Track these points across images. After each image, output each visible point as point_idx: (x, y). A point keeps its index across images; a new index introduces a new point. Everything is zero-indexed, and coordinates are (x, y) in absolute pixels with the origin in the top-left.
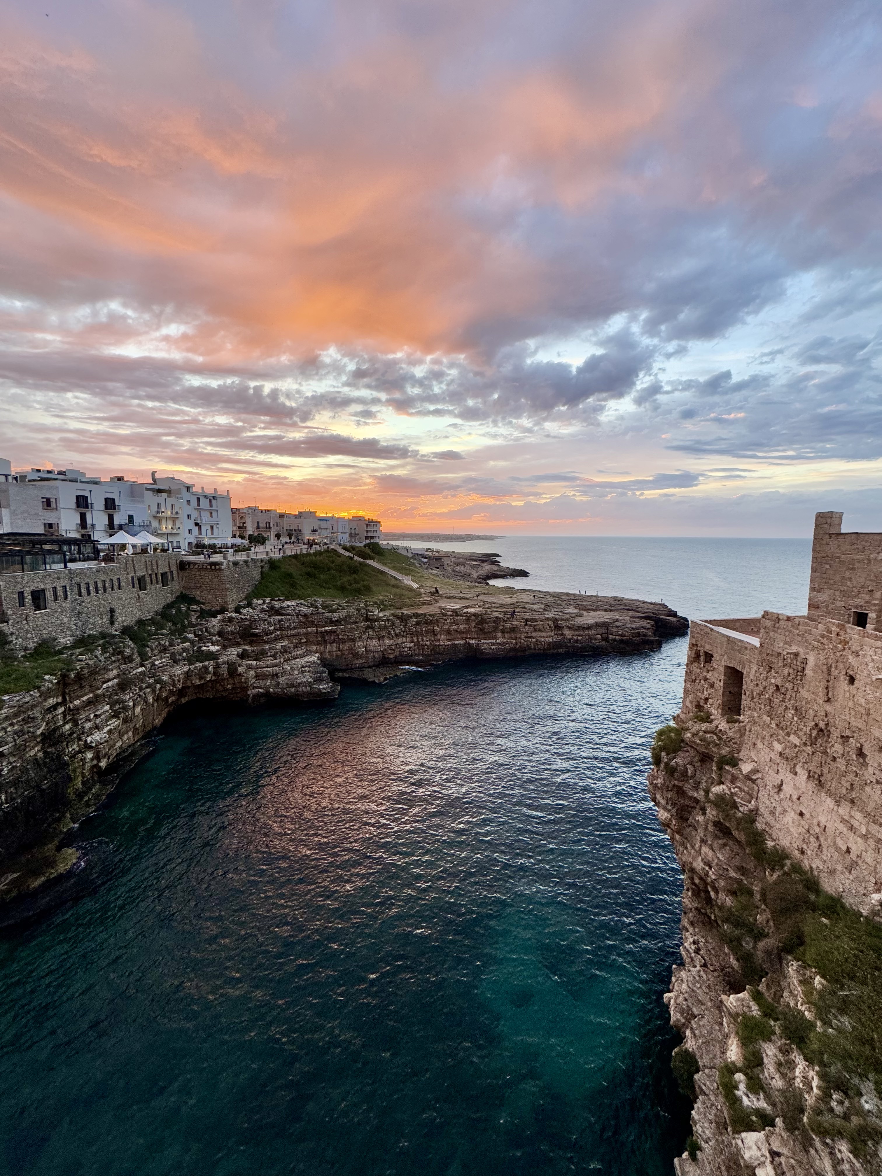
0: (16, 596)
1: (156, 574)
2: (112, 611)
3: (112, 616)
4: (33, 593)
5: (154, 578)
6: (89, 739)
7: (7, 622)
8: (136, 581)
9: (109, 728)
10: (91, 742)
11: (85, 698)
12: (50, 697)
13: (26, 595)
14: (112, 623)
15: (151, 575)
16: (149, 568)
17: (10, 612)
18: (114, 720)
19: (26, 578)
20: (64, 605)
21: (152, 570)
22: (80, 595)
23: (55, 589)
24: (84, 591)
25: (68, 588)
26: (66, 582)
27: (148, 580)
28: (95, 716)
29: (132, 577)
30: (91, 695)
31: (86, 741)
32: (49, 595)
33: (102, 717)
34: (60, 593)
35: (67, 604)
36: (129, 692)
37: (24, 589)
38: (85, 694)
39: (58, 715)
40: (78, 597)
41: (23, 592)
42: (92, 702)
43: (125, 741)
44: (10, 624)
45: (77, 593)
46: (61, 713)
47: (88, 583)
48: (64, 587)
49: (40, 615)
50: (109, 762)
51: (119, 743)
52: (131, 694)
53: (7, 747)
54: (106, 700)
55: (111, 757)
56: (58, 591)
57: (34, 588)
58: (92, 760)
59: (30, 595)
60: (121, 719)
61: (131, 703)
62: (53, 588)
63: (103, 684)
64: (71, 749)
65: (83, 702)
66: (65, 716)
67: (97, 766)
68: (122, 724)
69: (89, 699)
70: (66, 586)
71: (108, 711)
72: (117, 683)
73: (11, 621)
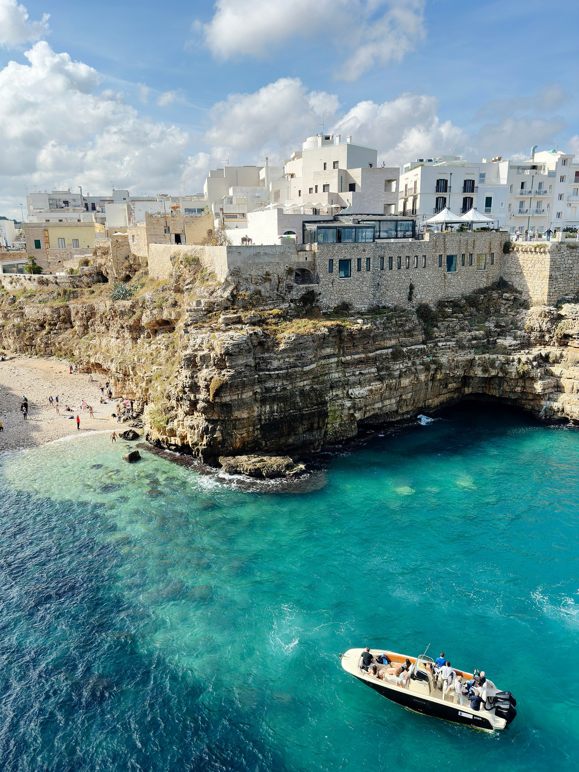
0: (327, 263)
1: (471, 255)
2: (412, 287)
3: (411, 293)
4: (340, 261)
5: (467, 259)
6: (350, 391)
7: (318, 283)
8: (444, 260)
9: (370, 387)
10: (352, 394)
11: (356, 357)
12: (328, 347)
13: (334, 262)
14: (410, 299)
15: (463, 255)
16: (463, 248)
17: (321, 276)
18: (377, 383)
19: (336, 248)
20: (366, 275)
21: (467, 249)
22: (382, 269)
23: (359, 260)
24: (386, 264)
25: (371, 260)
26: (371, 255)
27: (459, 260)
28: (361, 373)
29: (441, 256)
30: (363, 356)
31: (348, 391)
32: (354, 264)
33: (367, 376)
34: (364, 264)
35: (368, 275)
36: (400, 364)
37: (334, 257)
38: (358, 353)
39: (332, 363)
40: (379, 270)
41: (333, 260)
42: (364, 362)
43: (386, 405)
44: (320, 285)
45: (379, 266)
46: (334, 363)
47: (392, 258)
48: (368, 259)
49: (343, 281)
50: (366, 416)
51: (379, 405)
52: (401, 366)
53: (281, 372)
54: (375, 363)
55: (368, 413)
56: (362, 262)
57: (342, 257)
58: (349, 409)
59: (338, 262)
60: (385, 384)
61: (397, 373)
62: (358, 259)
63: (377, 350)
64: (334, 394)
65: (354, 359)
66: (338, 366)
67: (352, 415)
68: (386, 390)
69: (360, 358)
70: (370, 259)
71: (374, 373)
72: (391, 353)
73: (322, 283)
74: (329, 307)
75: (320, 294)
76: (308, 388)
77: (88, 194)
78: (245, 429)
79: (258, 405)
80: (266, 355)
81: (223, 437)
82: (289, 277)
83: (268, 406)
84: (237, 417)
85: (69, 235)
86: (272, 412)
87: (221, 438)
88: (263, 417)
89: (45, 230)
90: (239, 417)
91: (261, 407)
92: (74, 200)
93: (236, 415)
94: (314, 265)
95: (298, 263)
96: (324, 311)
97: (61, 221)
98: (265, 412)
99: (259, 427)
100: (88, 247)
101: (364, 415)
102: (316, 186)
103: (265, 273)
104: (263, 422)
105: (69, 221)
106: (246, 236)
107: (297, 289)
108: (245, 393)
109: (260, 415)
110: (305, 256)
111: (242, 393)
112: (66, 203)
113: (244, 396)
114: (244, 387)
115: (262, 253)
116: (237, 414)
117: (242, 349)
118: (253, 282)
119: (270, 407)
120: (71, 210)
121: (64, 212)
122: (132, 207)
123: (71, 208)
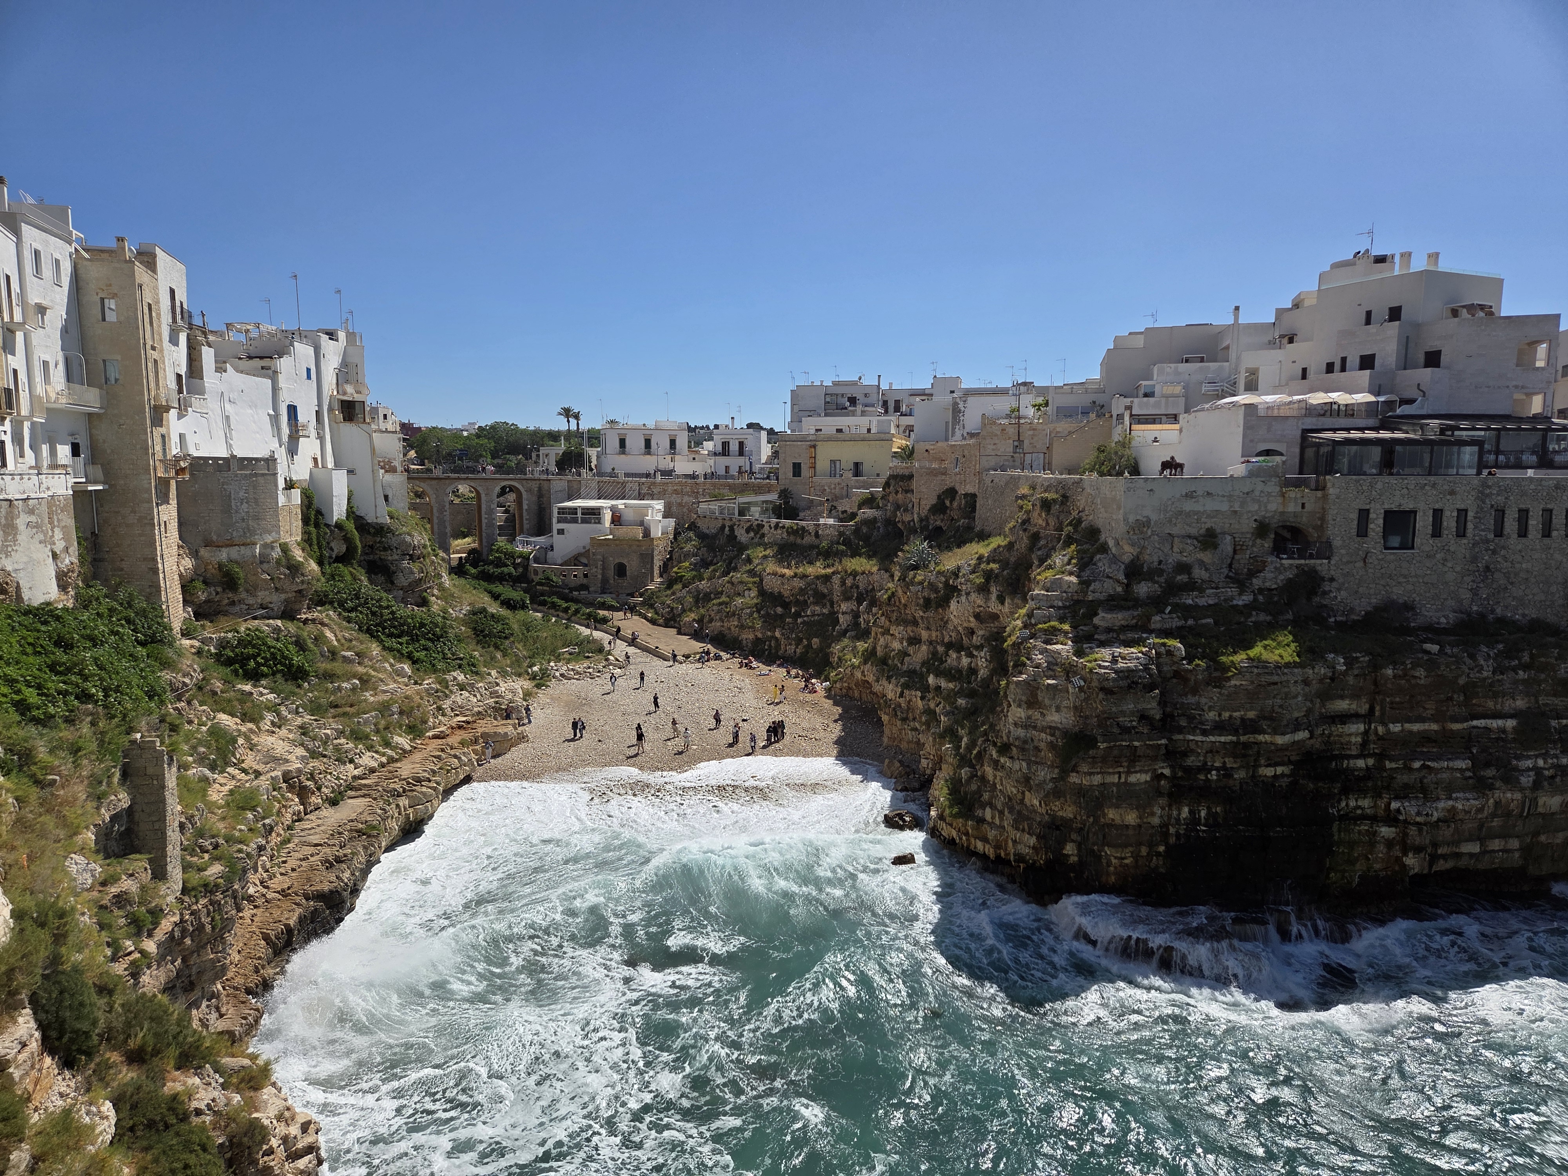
0: (1354, 516)
4: (1388, 514)
6: (1394, 805)
7: (1329, 558)
9: (1451, 803)
10: (1398, 811)
11: (1416, 727)
12: (1342, 697)
13: (1372, 516)
17: (1337, 542)
18: (1470, 795)
19: (1379, 485)
20: (1453, 547)
22: (1499, 533)
23: (1438, 514)
24: (1511, 525)
25: (1471, 514)
26: (1469, 503)
28: (1424, 766)
30: (1434, 727)
31: (1390, 804)
32: (1424, 523)
33: (1444, 776)
34: (1449, 522)
35: (1461, 548)
36: (1537, 757)
37: (1372, 505)
38: (1421, 720)
39: (1350, 735)
40: (1491, 536)
41: (1368, 511)
42: (1435, 741)
43: (1493, 851)
44: (1333, 562)
45: (1492, 527)
46: (1357, 735)
47: (1527, 511)
48: (1462, 513)
49: (1392, 557)
50: (1435, 868)
51: (1474, 848)
52: (1541, 763)
53: (1223, 739)
54: (1468, 748)
55: (1442, 862)
56: (1444, 518)
57: (1393, 506)
58: (1390, 844)
59: (1382, 516)
60: (1491, 801)
61: (1526, 780)
62: (1435, 511)
63: (1473, 718)
64: (1352, 803)
65: (1411, 732)
66: (1364, 744)
67: (1398, 860)
68: (1494, 815)
69: (1425, 731)
70: (1466, 511)
71: (1461, 770)
72: (1513, 728)
73: (1336, 558)
74: (1352, 610)
75: (1332, 580)
76: (1285, 782)
77: (891, 384)
78: (1131, 849)
79: (1162, 801)
80: (1191, 699)
81: (1079, 855)
82: (1259, 541)
83: (1186, 810)
84: (1113, 820)
85: (847, 454)
86: (1194, 820)
87: (1076, 859)
88: (1172, 830)
89: (811, 447)
90: (1118, 821)
91: (1170, 806)
92: (866, 395)
93: (1111, 816)
94: (1323, 519)
95: (1282, 513)
96: (1339, 619)
97: (839, 431)
98: (1178, 820)
99: (1162, 849)
100: (878, 475)
101: (1431, 866)
102: (1344, 360)
103: (1203, 531)
104: (1172, 840)
105: (853, 431)
106: (1172, 458)
107: (1275, 568)
108: (1136, 772)
109: (1164, 826)
110: (1300, 502)
111: (1129, 773)
112: (853, 401)
113: (1133, 779)
114: (1134, 761)
115: (1200, 493)
116: (1112, 814)
117: (1137, 683)
118: (1175, 549)
119: (1190, 812)
120: (859, 412)
121: (847, 415)
122: (961, 406)
123: (859, 408)
